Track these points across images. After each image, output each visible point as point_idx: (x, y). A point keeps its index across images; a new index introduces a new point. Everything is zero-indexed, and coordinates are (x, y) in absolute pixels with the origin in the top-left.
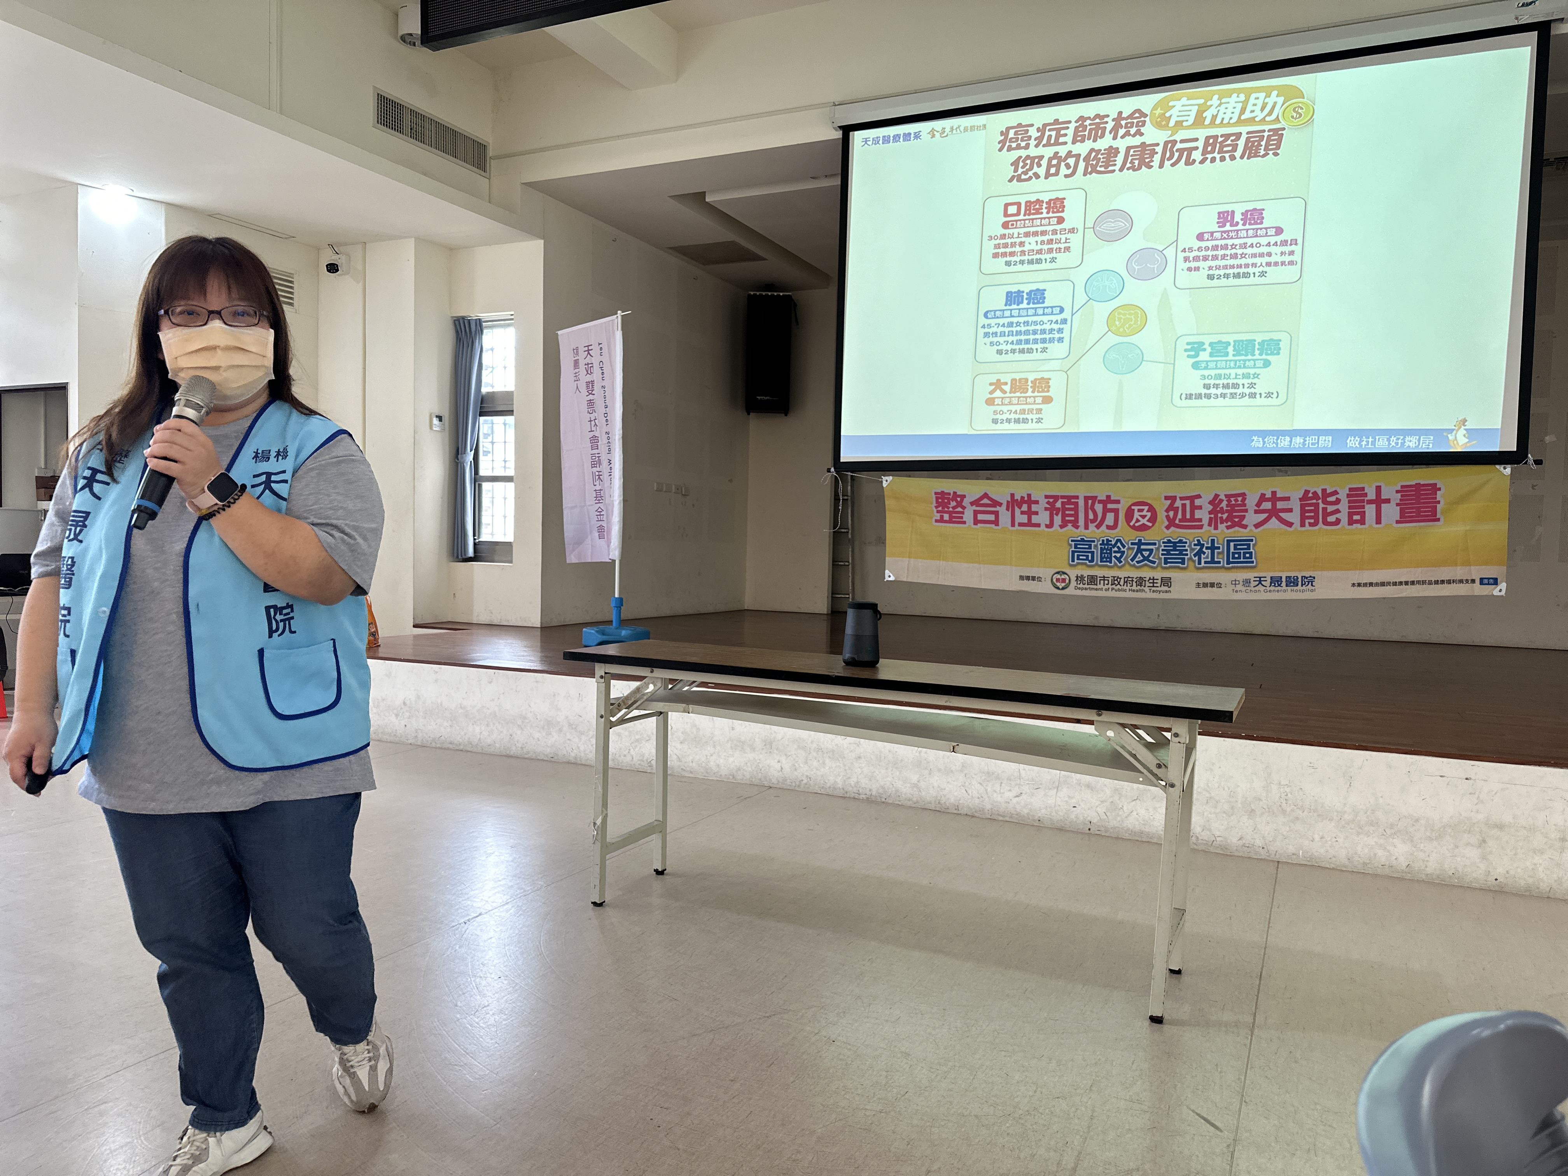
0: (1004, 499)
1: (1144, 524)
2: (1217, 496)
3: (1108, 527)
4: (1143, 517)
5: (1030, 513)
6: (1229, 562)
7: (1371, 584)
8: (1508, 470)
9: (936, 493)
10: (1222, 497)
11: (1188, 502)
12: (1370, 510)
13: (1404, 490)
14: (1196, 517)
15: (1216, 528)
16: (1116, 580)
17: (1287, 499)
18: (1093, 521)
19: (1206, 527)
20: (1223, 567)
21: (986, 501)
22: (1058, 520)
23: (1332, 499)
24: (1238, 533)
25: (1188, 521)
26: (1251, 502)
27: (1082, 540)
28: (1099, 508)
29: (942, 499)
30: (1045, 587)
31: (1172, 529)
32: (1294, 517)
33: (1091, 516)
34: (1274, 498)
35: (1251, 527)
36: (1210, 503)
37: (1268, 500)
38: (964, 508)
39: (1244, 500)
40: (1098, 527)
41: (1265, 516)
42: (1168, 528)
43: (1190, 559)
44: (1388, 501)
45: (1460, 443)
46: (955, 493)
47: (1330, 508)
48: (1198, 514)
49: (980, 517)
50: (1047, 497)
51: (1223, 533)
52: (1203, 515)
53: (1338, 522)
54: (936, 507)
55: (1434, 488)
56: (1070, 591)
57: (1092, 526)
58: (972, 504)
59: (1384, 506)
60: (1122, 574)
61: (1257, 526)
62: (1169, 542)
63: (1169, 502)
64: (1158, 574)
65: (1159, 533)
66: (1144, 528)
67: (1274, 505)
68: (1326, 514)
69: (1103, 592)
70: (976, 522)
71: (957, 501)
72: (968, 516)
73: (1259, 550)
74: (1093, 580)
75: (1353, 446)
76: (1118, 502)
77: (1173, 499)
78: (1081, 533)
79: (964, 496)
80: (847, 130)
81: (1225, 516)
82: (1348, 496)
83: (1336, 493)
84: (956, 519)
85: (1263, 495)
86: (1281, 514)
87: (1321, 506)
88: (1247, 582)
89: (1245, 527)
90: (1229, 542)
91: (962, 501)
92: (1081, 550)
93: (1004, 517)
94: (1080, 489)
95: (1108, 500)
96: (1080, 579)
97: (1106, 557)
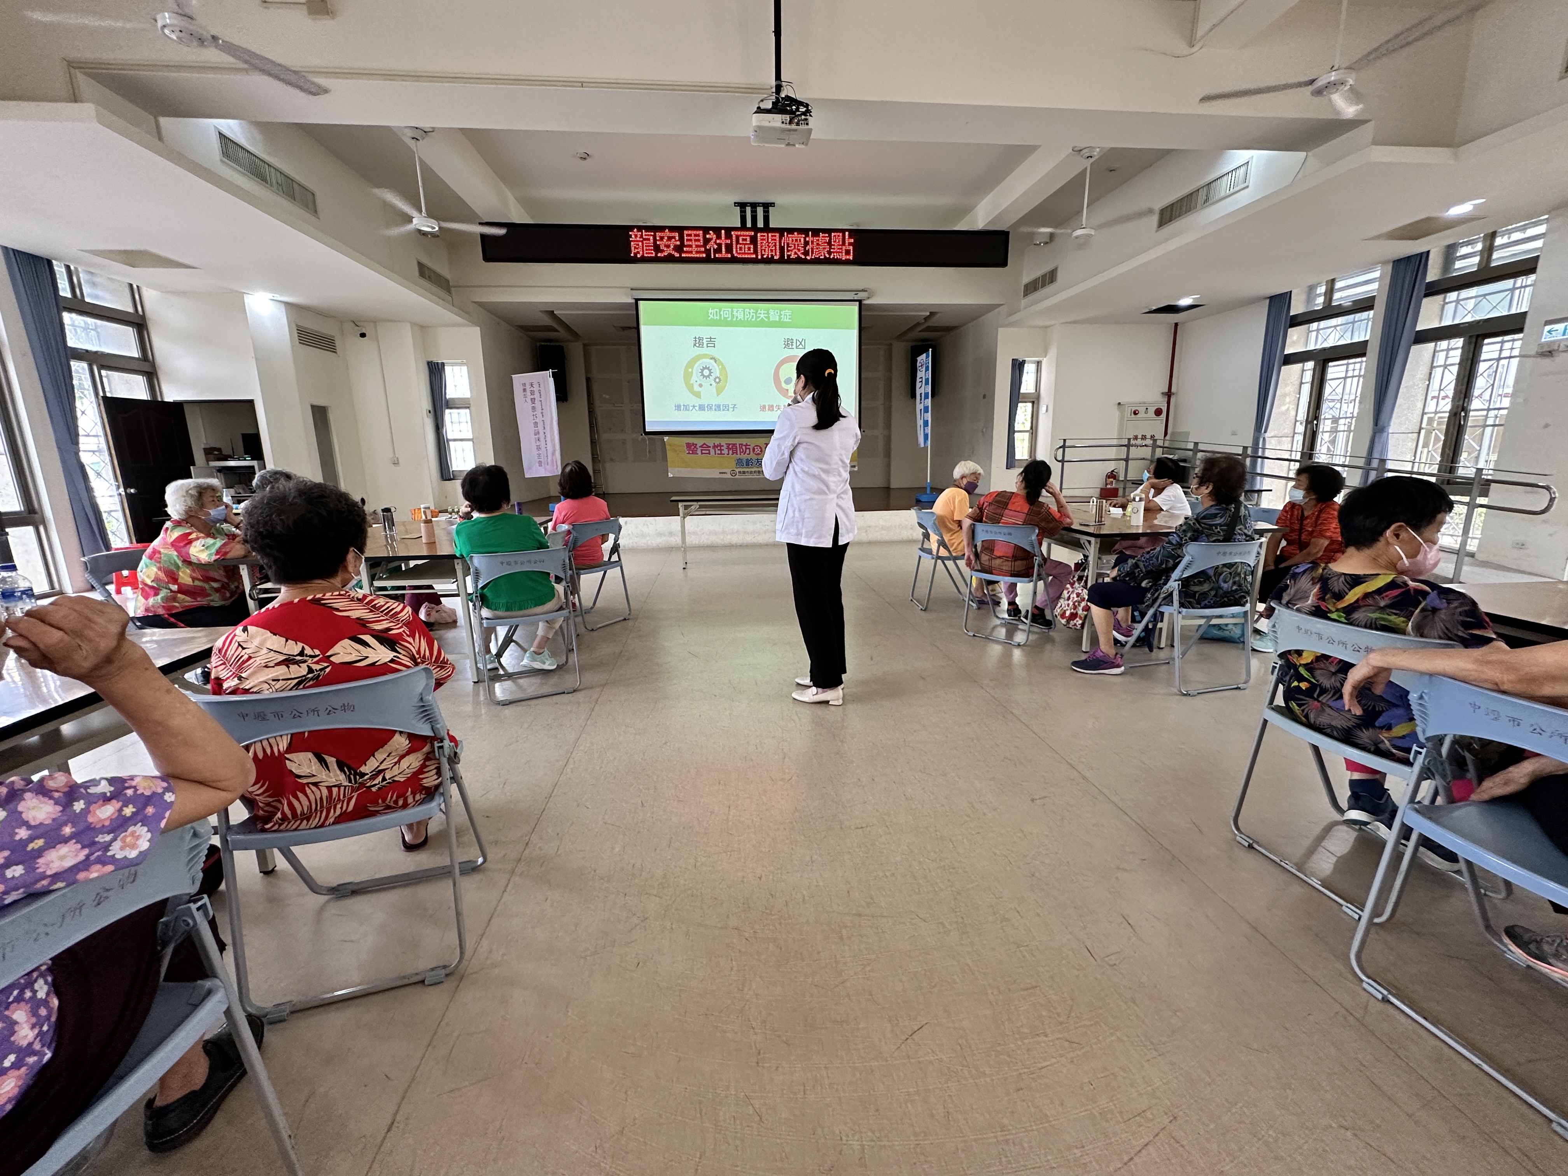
0: (712, 445)
3: (747, 454)
4: (758, 450)
5: (721, 450)
9: (685, 444)
16: (751, 472)
18: (742, 452)
21: (705, 446)
22: (731, 452)
27: (739, 459)
29: (689, 445)
30: (729, 476)
38: (697, 449)
40: (744, 454)
46: (693, 443)
49: (704, 452)
50: (726, 444)
54: (687, 449)
57: (742, 454)
58: (700, 447)
60: (753, 470)
70: (702, 453)
71: (694, 446)
72: (699, 451)
74: (744, 472)
76: (749, 446)
78: (738, 456)
79: (697, 444)
80: (637, 300)
84: (694, 452)
91: (696, 446)
92: (739, 462)
93: (712, 451)
94: (737, 441)
95: (747, 445)
96: (740, 472)
97: (748, 465)
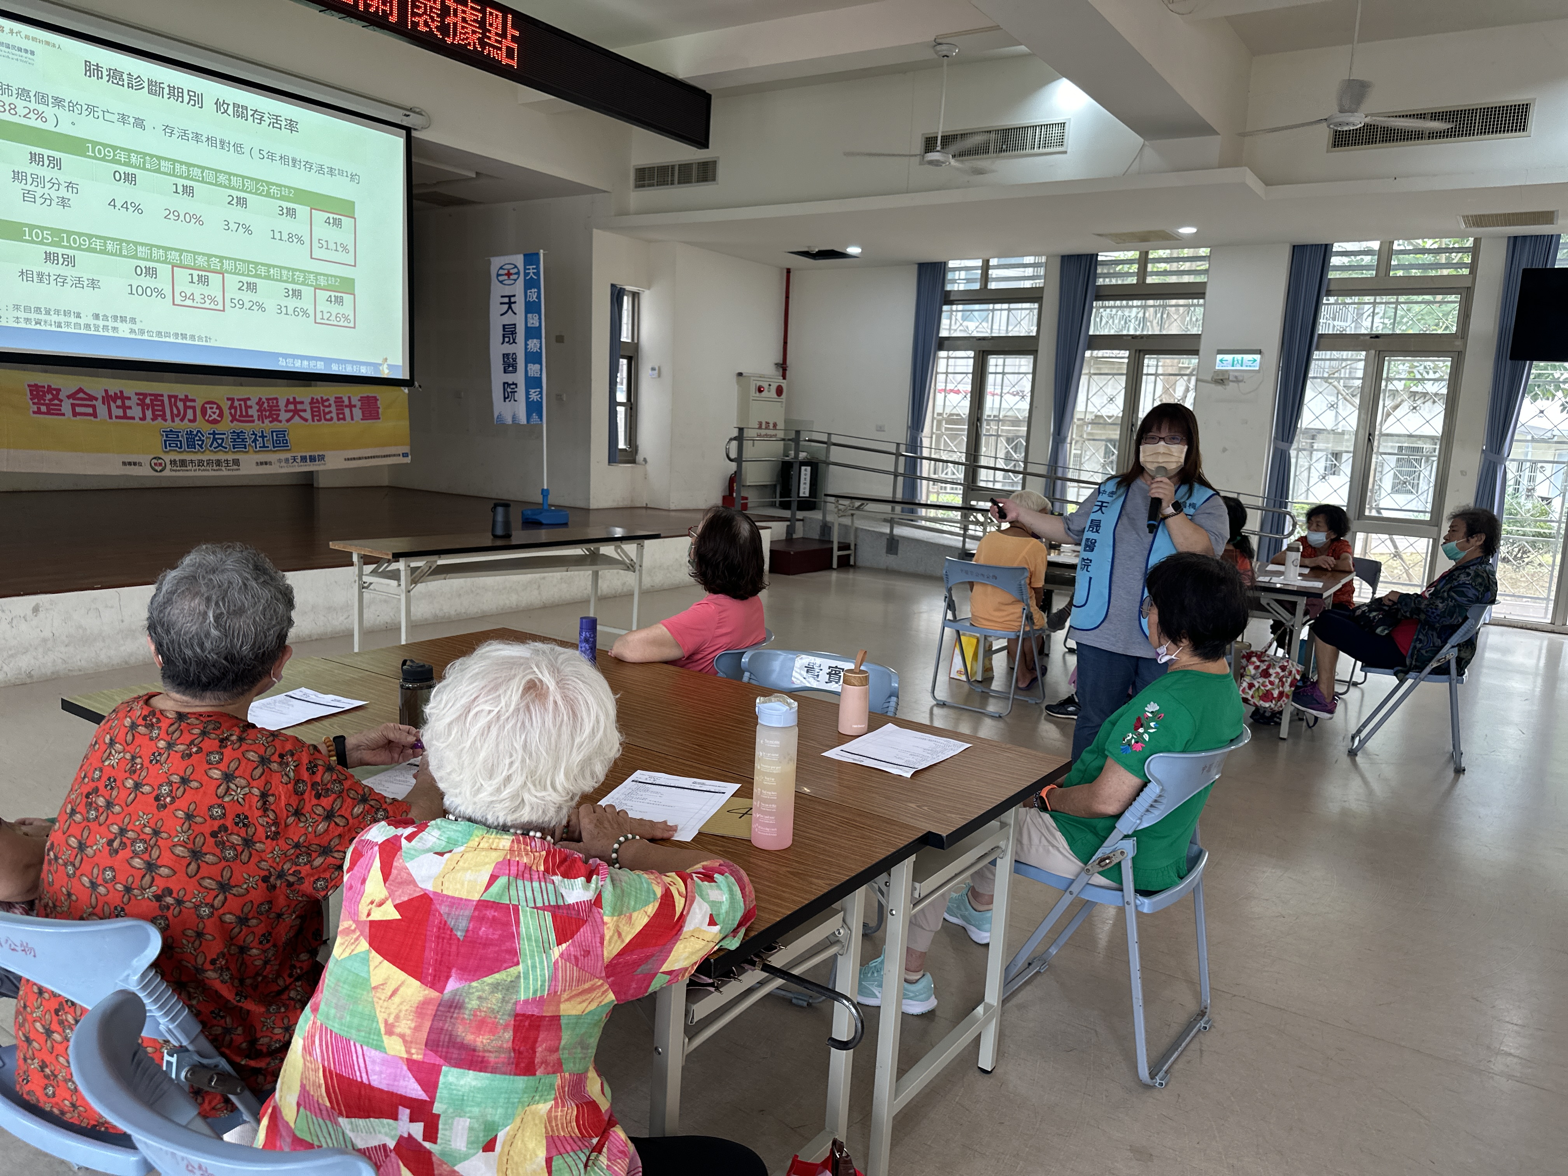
0: (100, 394)
1: (215, 419)
2: (260, 399)
3: (190, 421)
4: (214, 413)
5: (125, 408)
6: (274, 447)
7: (354, 459)
8: (406, 390)
9: (29, 386)
10: (264, 400)
11: (242, 403)
12: (347, 411)
13: (362, 399)
14: (250, 413)
15: (263, 422)
16: (200, 463)
17: (302, 403)
18: (178, 416)
19: (256, 421)
20: (271, 450)
21: (81, 395)
22: (149, 413)
23: (326, 404)
24: (276, 426)
25: (244, 417)
26: (282, 404)
27: (171, 431)
28: (180, 405)
29: (37, 392)
30: (145, 471)
31: (235, 422)
32: (308, 415)
33: (175, 412)
34: (295, 402)
35: (284, 422)
36: (257, 404)
37: (291, 403)
38: (61, 401)
39: (277, 402)
40: (182, 420)
41: (291, 414)
42: (232, 421)
43: (250, 445)
44: (355, 406)
45: (385, 373)
46: (49, 386)
47: (327, 410)
48: (250, 412)
49: (78, 409)
50: (137, 394)
51: (268, 426)
52: (254, 412)
53: (331, 419)
54: (31, 399)
55: (375, 399)
56: (167, 473)
57: (177, 419)
58: (69, 397)
59: (353, 409)
60: (204, 458)
61: (288, 421)
62: (234, 432)
63: (230, 402)
64: (230, 457)
65: (227, 426)
66: (215, 422)
67: (295, 407)
68: (325, 414)
69: (192, 473)
70: (75, 414)
71: (52, 394)
72: (66, 407)
73: (291, 437)
74: (183, 463)
75: (335, 369)
76: (194, 401)
77: (232, 400)
78: (169, 425)
79: (58, 390)
81: (267, 413)
82: (335, 402)
83: (328, 400)
84: (54, 410)
85: (288, 400)
86: (302, 414)
87: (322, 408)
88: (287, 460)
89: (280, 422)
90: (272, 432)
91: (58, 394)
92: (171, 439)
93: (102, 410)
94: (165, 388)
95: (186, 399)
96: (173, 462)
97: (191, 445)
